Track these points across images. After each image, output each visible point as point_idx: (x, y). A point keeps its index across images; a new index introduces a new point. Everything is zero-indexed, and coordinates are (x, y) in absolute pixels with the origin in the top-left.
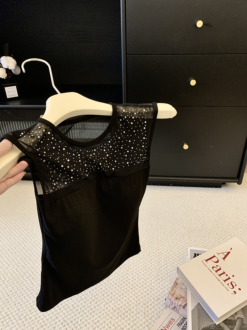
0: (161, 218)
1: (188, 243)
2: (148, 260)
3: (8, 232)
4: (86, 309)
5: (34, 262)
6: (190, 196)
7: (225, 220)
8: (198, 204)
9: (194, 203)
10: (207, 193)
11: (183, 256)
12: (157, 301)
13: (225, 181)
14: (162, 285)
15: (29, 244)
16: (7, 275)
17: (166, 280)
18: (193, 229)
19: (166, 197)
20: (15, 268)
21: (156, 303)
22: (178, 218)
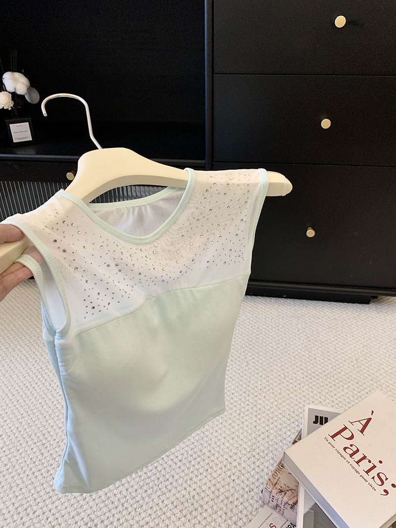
0: (264, 352)
1: (307, 396)
2: (238, 422)
3: (8, 365)
4: (127, 502)
5: (47, 417)
6: (316, 317)
7: (373, 359)
8: (328, 330)
9: (321, 328)
10: (344, 313)
11: (296, 418)
12: (249, 493)
13: (377, 293)
14: (258, 467)
15: (40, 386)
17: (267, 458)
18: (317, 373)
19: (274, 316)
20: (15, 427)
21: (246, 496)
22: (293, 353)
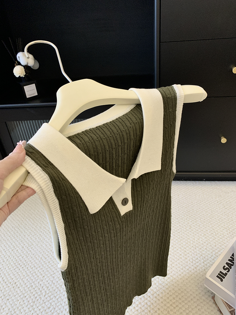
0: (199, 218)
3: (39, 238)
6: (227, 192)
9: (232, 199)
16: (43, 289)
19: (200, 194)
20: (50, 280)
22: (218, 217)
